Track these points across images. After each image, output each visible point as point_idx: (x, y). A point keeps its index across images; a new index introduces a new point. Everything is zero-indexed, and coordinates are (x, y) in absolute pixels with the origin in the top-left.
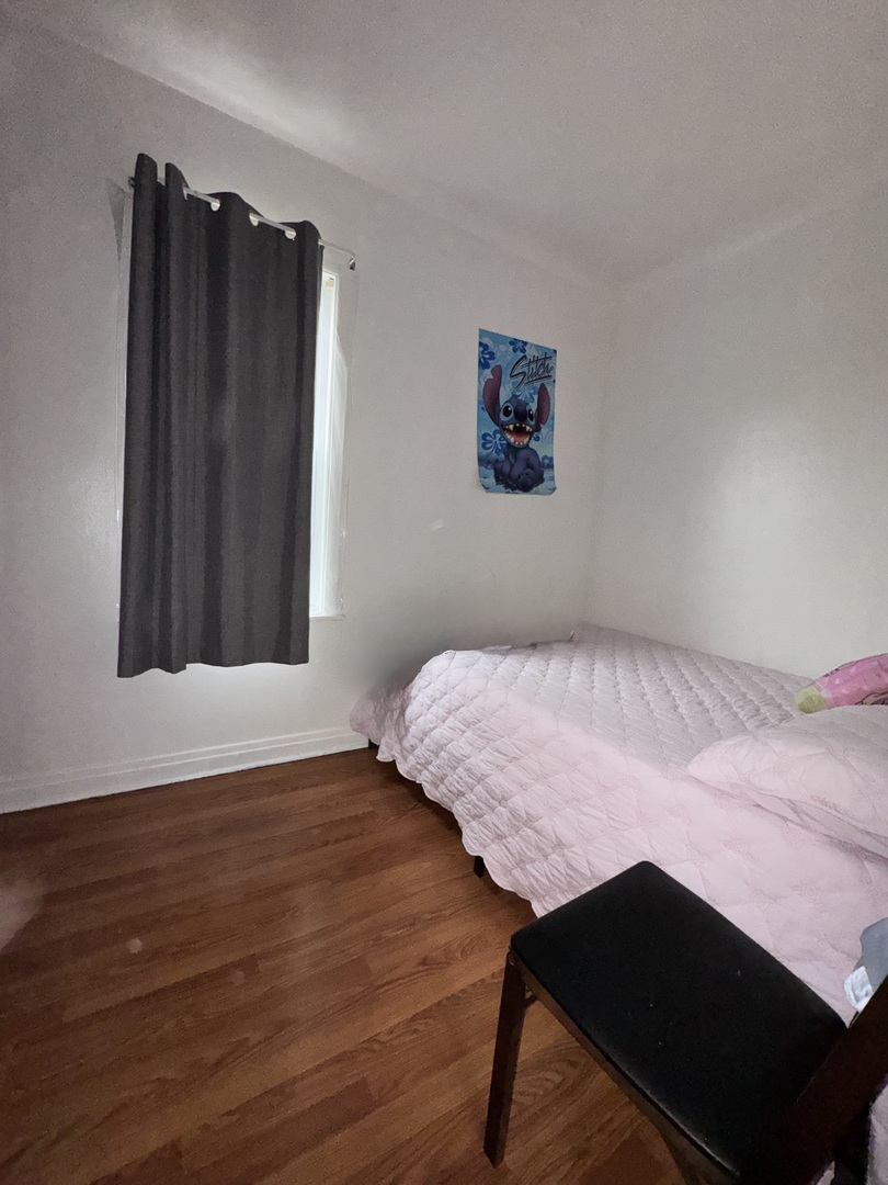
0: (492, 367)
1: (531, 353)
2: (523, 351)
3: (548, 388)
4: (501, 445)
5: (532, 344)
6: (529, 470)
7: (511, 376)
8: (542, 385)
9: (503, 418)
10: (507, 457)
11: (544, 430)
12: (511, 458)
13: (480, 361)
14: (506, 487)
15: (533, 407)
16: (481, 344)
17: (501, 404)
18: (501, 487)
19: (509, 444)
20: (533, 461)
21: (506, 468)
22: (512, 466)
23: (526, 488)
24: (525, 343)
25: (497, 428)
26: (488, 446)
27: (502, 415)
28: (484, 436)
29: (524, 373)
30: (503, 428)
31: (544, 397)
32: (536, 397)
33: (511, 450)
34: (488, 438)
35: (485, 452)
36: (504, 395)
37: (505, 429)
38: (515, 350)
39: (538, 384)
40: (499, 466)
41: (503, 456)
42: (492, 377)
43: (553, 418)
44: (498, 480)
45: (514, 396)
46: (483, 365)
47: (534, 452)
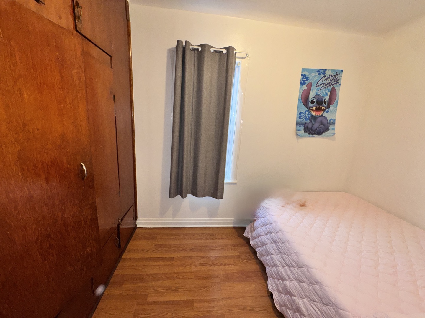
0: (307, 84)
1: (328, 74)
2: (324, 73)
3: (336, 88)
4: (308, 116)
5: (329, 70)
6: (322, 126)
7: (316, 86)
8: (333, 88)
9: (310, 105)
10: (311, 121)
11: (332, 108)
12: (313, 121)
13: (301, 82)
14: (309, 134)
15: (327, 98)
16: (302, 75)
17: (310, 99)
18: (307, 134)
19: (312, 116)
20: (325, 122)
21: (310, 126)
22: (313, 125)
23: (319, 133)
24: (326, 70)
25: (307, 109)
26: (302, 117)
27: (310, 103)
28: (300, 114)
29: (324, 83)
30: (310, 109)
31: (333, 93)
32: (329, 94)
33: (314, 118)
34: (302, 114)
35: (300, 120)
36: (312, 95)
37: (310, 110)
38: (319, 74)
39: (330, 88)
40: (306, 125)
41: (308, 121)
42: (306, 88)
43: (337, 102)
44: (305, 131)
45: (317, 95)
46: (302, 83)
47: (326, 118)
